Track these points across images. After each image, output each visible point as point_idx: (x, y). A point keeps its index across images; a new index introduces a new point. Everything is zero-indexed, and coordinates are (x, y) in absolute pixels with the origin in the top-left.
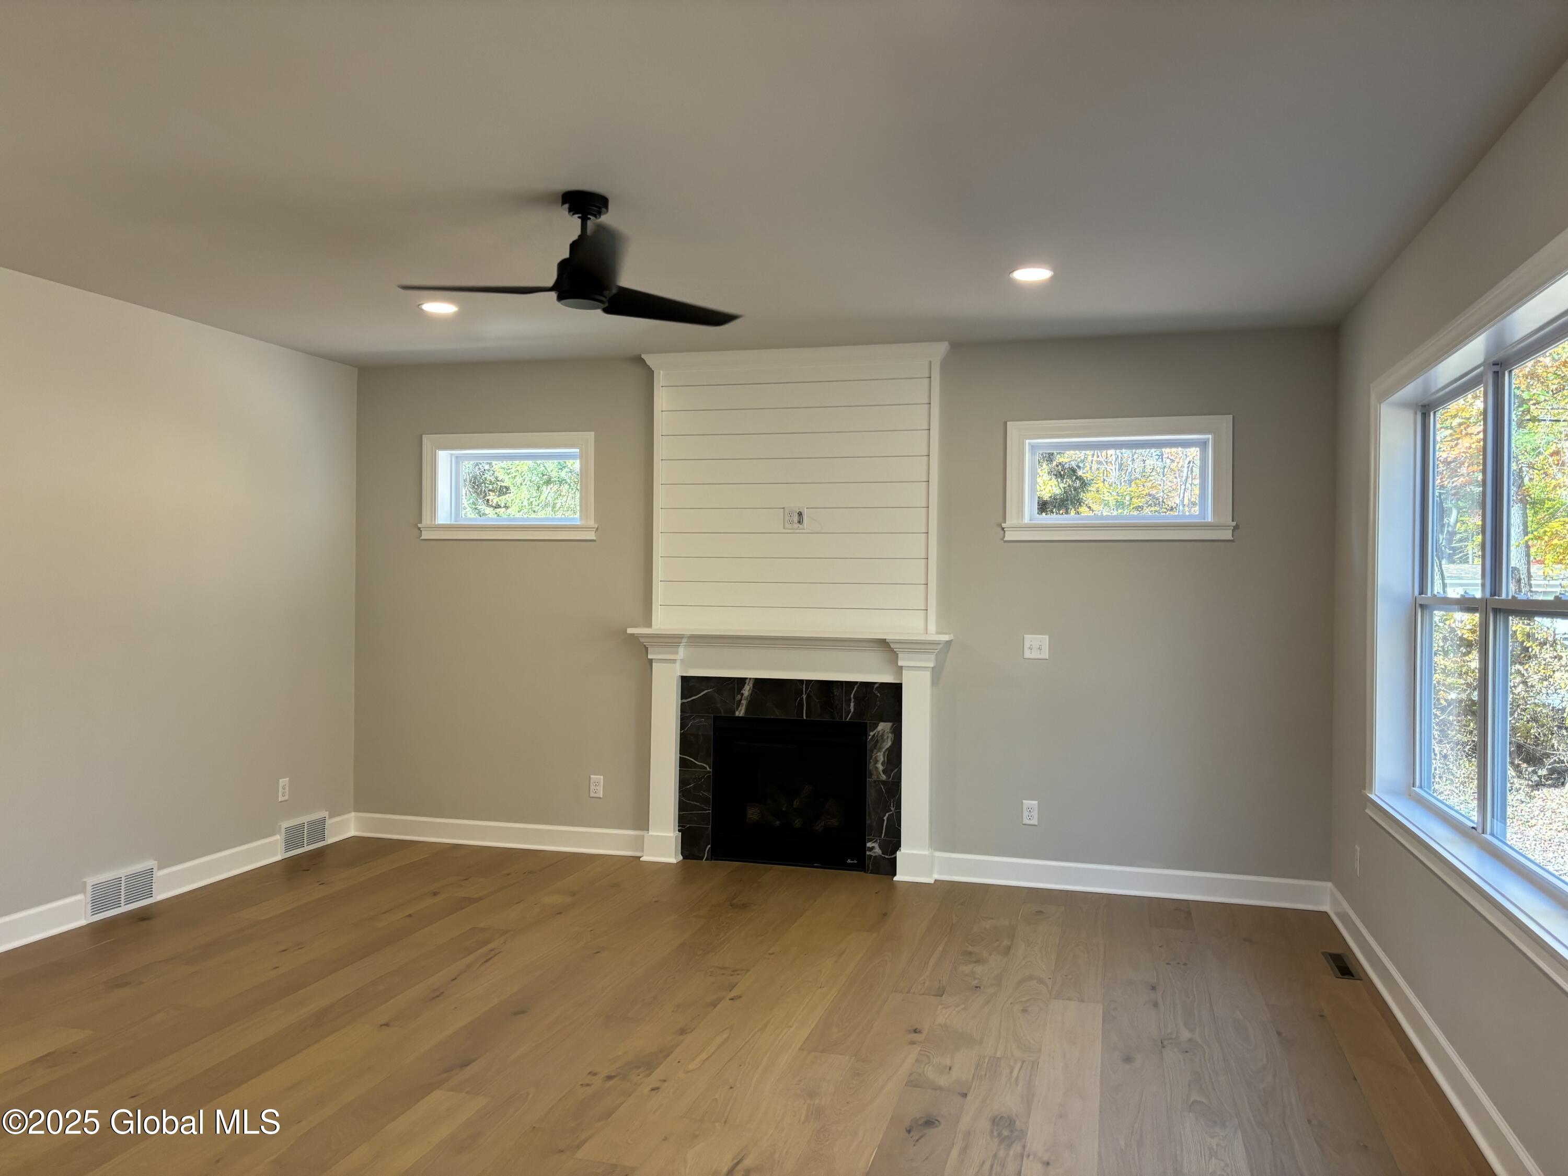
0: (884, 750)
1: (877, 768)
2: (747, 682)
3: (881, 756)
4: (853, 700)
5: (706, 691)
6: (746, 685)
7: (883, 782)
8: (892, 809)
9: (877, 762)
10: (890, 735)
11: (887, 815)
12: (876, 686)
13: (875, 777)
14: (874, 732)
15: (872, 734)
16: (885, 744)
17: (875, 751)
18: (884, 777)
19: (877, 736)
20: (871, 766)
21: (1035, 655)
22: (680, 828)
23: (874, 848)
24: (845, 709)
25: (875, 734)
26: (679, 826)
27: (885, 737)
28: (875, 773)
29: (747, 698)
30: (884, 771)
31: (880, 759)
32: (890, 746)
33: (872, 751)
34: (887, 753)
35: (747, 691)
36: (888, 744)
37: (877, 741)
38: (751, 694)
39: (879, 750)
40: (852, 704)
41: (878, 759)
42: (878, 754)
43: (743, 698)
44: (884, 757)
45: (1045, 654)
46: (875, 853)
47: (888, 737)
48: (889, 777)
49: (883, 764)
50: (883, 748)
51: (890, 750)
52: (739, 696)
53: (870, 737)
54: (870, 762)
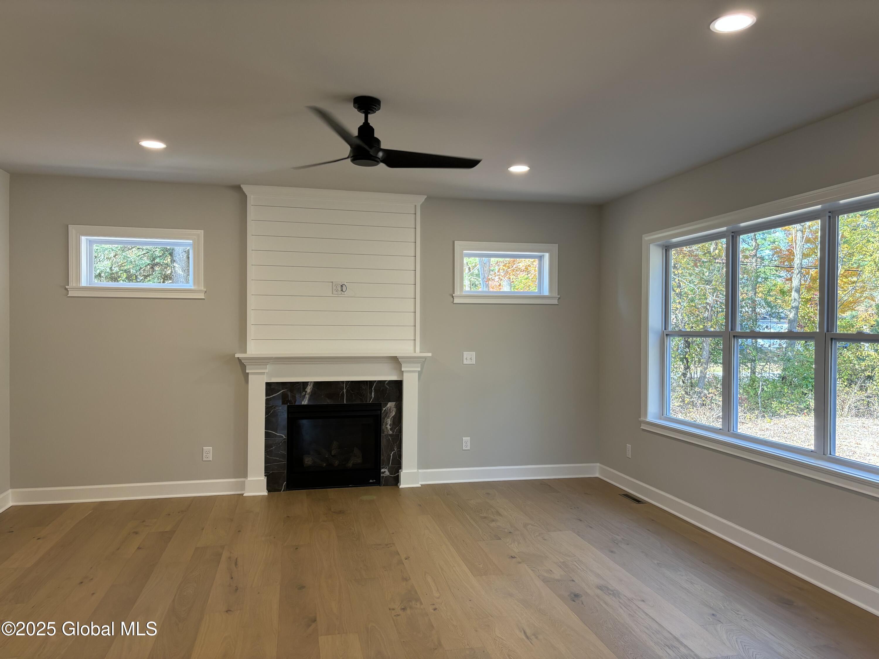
0: (391, 417)
1: (387, 428)
2: (309, 384)
3: (389, 421)
4: (373, 391)
5: (282, 391)
6: (309, 386)
7: (390, 435)
8: (395, 449)
9: (387, 424)
10: (394, 409)
11: (393, 453)
12: (386, 382)
13: (386, 433)
14: (385, 408)
15: (384, 409)
16: (391, 414)
17: (386, 418)
18: (391, 432)
19: (387, 410)
20: (383, 427)
21: (469, 362)
22: (266, 474)
23: (385, 472)
24: (369, 396)
25: (385, 409)
26: (265, 473)
27: (391, 410)
28: (385, 430)
29: (309, 393)
30: (391, 429)
31: (389, 423)
32: (394, 415)
33: (384, 419)
34: (392, 419)
35: (309, 389)
36: (393, 414)
37: (387, 413)
38: (312, 391)
39: (388, 418)
40: (373, 393)
41: (388, 423)
42: (388, 420)
43: (307, 394)
44: (391, 421)
45: (474, 362)
46: (386, 474)
47: (393, 410)
48: (393, 432)
49: (390, 425)
50: (390, 416)
51: (394, 417)
52: (304, 392)
53: (383, 411)
54: (383, 425)
